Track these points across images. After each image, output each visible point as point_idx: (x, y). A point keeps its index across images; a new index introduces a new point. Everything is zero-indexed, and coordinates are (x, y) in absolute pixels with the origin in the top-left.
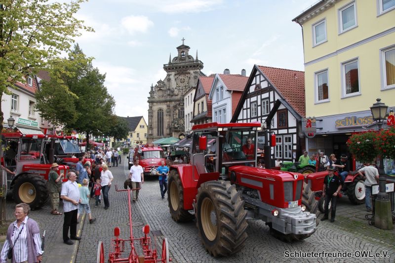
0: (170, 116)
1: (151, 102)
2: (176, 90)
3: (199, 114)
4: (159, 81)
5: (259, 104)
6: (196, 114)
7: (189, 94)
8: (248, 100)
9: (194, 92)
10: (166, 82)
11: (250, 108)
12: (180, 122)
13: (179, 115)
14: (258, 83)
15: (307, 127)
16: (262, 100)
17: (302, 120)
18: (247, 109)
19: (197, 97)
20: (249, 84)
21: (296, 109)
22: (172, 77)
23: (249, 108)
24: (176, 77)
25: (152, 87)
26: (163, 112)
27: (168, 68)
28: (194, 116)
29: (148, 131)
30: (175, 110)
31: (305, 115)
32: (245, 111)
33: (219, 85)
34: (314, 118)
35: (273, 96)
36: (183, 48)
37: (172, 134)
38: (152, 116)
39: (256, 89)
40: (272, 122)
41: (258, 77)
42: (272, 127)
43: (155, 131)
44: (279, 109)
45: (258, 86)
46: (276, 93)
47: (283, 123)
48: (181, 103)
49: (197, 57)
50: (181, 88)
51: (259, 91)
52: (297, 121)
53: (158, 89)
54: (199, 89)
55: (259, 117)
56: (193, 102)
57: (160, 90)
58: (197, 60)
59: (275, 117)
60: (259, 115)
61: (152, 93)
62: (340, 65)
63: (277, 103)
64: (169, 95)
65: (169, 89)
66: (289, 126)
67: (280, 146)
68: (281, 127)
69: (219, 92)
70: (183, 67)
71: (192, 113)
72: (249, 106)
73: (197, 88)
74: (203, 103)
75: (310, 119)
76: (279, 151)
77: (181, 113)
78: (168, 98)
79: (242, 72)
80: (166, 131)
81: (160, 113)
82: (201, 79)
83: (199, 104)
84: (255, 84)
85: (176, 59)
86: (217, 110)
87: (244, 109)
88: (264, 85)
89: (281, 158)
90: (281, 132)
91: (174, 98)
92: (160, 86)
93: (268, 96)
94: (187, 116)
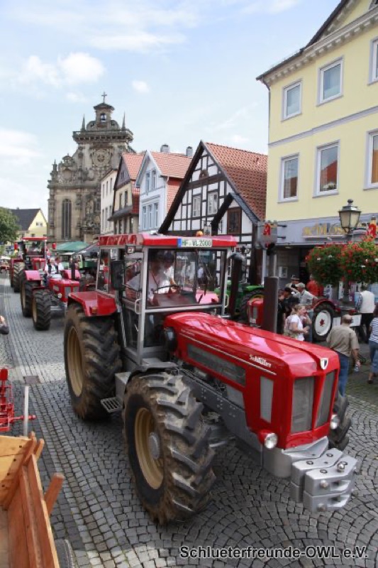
0: (81, 209)
1: (53, 187)
2: (90, 172)
3: (120, 208)
4: (66, 157)
5: (204, 198)
6: (117, 208)
7: (108, 179)
8: (190, 191)
9: (114, 175)
10: (76, 159)
11: (192, 204)
12: (95, 219)
13: (94, 209)
14: (204, 167)
15: (265, 234)
16: (208, 192)
17: (259, 224)
18: (187, 204)
19: (119, 183)
20: (192, 169)
21: (254, 209)
22: (86, 152)
23: (190, 204)
24: (92, 151)
25: (55, 166)
26: (70, 205)
27: (80, 138)
28: (113, 212)
29: (48, 232)
30: (89, 201)
31: (264, 218)
32: (184, 207)
33: (150, 168)
34: (276, 222)
35: (224, 189)
36: (103, 109)
37: (83, 236)
38: (54, 209)
39: (201, 176)
40: (220, 225)
41: (205, 159)
42: (219, 233)
43: (58, 232)
44: (230, 207)
45: (204, 173)
46: (228, 185)
47: (234, 227)
48: (96, 190)
49: (124, 124)
50: (98, 169)
51: (206, 180)
52: (253, 225)
53: (65, 168)
54: (122, 171)
55: (204, 217)
56: (113, 191)
57: (67, 170)
58: (124, 129)
59: (225, 219)
60: (204, 214)
61: (54, 173)
62: (314, 149)
63: (229, 199)
64: (80, 178)
65: (81, 170)
66: (243, 232)
68: (231, 233)
69: (150, 178)
70: (103, 138)
71: (110, 207)
72: (190, 201)
73: (119, 171)
74: (126, 192)
75: (269, 224)
77: (97, 206)
78: (79, 183)
79: (187, 151)
80: (75, 232)
81: (67, 205)
82: (125, 156)
83: (121, 195)
84: (201, 169)
85: (92, 124)
86: (146, 204)
87: (182, 205)
88: (212, 171)
91: (88, 183)
92: (67, 165)
93: (217, 188)
94: (103, 211)
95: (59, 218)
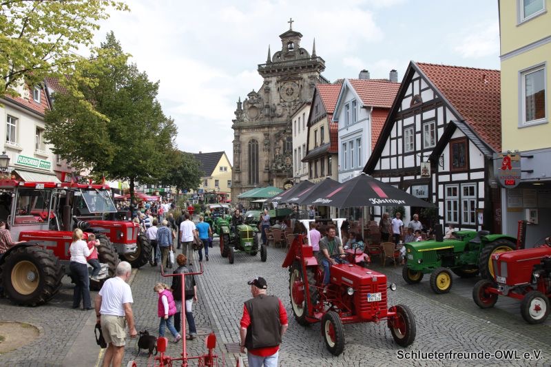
0: (269, 150)
1: (238, 127)
2: (278, 108)
3: (316, 147)
4: (251, 93)
5: (418, 128)
6: (311, 147)
7: (300, 114)
8: (400, 122)
9: (307, 110)
10: (262, 94)
11: (402, 137)
12: (285, 161)
13: (284, 151)
14: (416, 92)
15: (504, 168)
16: (423, 122)
17: (495, 156)
18: (397, 138)
19: (313, 119)
20: (401, 96)
21: (485, 138)
22: (273, 86)
23: (400, 137)
24: (279, 85)
25: (239, 104)
26: (257, 145)
27: (265, 71)
28: (308, 152)
29: (233, 177)
30: (278, 141)
31: (500, 147)
32: (394, 142)
33: (349, 99)
34: (517, 153)
35: (443, 116)
36: (290, 37)
37: (272, 181)
38: (239, 152)
39: (412, 103)
40: (440, 160)
41: (416, 83)
42: (440, 170)
43: (245, 177)
44: (452, 138)
45: (416, 99)
46: (447, 109)
47: (460, 162)
48: (287, 128)
49: (314, 51)
50: (287, 104)
51: (419, 107)
52: (485, 157)
53: (250, 106)
54: (316, 105)
55: (419, 152)
56: (307, 128)
57: (253, 107)
58: (314, 57)
59: (446, 152)
60: (419, 148)
61: (239, 112)
63: (450, 128)
64: (267, 116)
65: (268, 107)
66: (472, 167)
67: (455, 202)
68: (456, 170)
69: (350, 111)
70: (291, 68)
71: (304, 146)
72: (400, 134)
73: (312, 104)
74: (322, 128)
75: (509, 156)
76: (452, 211)
77: (288, 146)
78: (267, 121)
79: (391, 75)
80: (263, 176)
81: (253, 145)
82: (320, 88)
83: (316, 132)
84: (412, 94)
85: (278, 54)
86: (347, 140)
87: (391, 139)
88: (427, 96)
89: (457, 223)
90: (456, 177)
91: (276, 120)
92: (252, 102)
93: (434, 116)
94: (296, 151)
95: (245, 161)
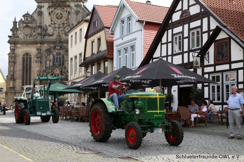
0: (41, 62)
1: (13, 42)
2: (49, 28)
3: (93, 54)
5: (186, 35)
6: (88, 55)
7: (77, 30)
8: (170, 31)
9: (84, 27)
10: (36, 16)
12: (55, 71)
13: (54, 62)
14: (185, 8)
16: (190, 30)
18: (167, 43)
19: (90, 33)
20: (172, 11)
22: (45, 10)
23: (170, 42)
24: (50, 10)
25: (15, 23)
26: (30, 58)
28: (85, 58)
32: (164, 46)
33: (125, 15)
39: (181, 16)
40: (206, 56)
41: (186, 1)
42: (206, 63)
43: (18, 83)
44: (216, 39)
45: (185, 13)
47: (223, 56)
50: (57, 26)
51: (187, 19)
53: (25, 25)
54: (93, 21)
55: (186, 52)
56: (84, 40)
57: (27, 26)
59: (211, 50)
60: (186, 49)
61: (14, 30)
64: (40, 34)
65: (40, 27)
66: (233, 60)
67: (218, 87)
68: (219, 62)
69: (125, 25)
71: (81, 54)
72: (170, 40)
73: (90, 22)
74: (99, 39)
76: (216, 93)
78: (39, 39)
81: (27, 58)
83: (92, 42)
84: (182, 9)
86: (122, 48)
87: (162, 44)
89: (220, 101)
90: (219, 68)
91: (47, 38)
92: (27, 22)
93: (200, 24)
94: (72, 59)
95: (20, 71)
